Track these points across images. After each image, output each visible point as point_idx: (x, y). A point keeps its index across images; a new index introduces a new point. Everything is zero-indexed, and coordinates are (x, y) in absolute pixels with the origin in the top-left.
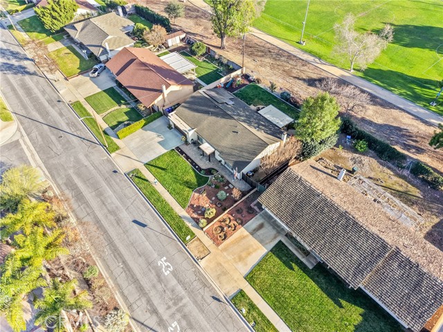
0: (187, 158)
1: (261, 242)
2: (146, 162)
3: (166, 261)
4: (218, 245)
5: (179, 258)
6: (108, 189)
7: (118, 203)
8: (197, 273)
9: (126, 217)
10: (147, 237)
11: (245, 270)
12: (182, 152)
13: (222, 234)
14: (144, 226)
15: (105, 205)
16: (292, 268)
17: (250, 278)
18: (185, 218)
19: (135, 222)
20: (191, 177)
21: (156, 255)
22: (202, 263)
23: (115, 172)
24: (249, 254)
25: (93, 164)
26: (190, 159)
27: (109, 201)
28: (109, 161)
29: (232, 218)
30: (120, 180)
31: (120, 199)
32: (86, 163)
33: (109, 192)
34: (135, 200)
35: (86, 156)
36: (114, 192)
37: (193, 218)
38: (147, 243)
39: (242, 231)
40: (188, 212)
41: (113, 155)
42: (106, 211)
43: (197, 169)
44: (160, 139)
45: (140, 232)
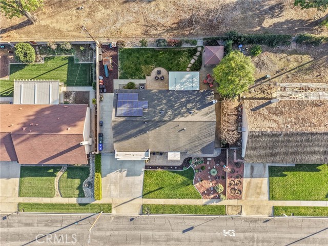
0: (162, 167)
1: (261, 176)
2: (141, 195)
3: (227, 231)
4: (241, 198)
5: (231, 223)
6: (146, 232)
7: (164, 233)
8: (246, 220)
9: (177, 234)
10: (202, 231)
11: (266, 197)
12: (154, 167)
13: (237, 191)
14: (192, 228)
15: (159, 241)
16: (286, 175)
17: (272, 197)
18: (208, 202)
19: (184, 231)
20: (180, 179)
21: (219, 234)
22: (244, 214)
23: (132, 220)
24: (261, 188)
25: (112, 230)
26: (165, 166)
27: (157, 237)
28: (118, 218)
29: (233, 179)
30: (144, 221)
31: (160, 229)
32: (108, 234)
33: (150, 233)
34: (169, 222)
35: (99, 230)
36: (152, 230)
37: (213, 198)
38: (207, 234)
39: (245, 181)
40: (206, 198)
41: (114, 211)
42: (164, 243)
43: (178, 169)
44: (126, 172)
45: (197, 233)
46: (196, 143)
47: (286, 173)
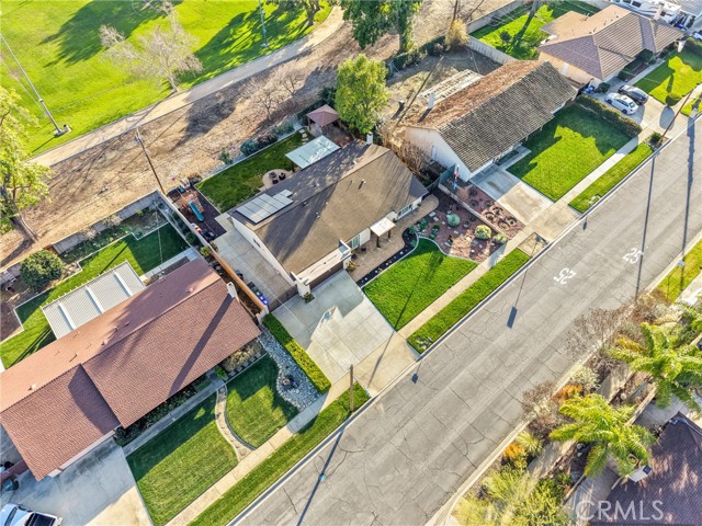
0: (383, 266)
1: (512, 185)
2: (391, 330)
3: (559, 277)
4: (523, 226)
5: (549, 265)
6: (457, 378)
7: (483, 356)
8: (562, 244)
9: (505, 338)
10: (529, 304)
11: (546, 203)
12: (372, 275)
13: (508, 222)
14: (514, 312)
15: (490, 373)
16: (536, 164)
17: (554, 198)
18: (492, 262)
19: (510, 323)
20: (421, 262)
21: (554, 289)
22: (549, 239)
23: (415, 378)
24: (528, 197)
25: (399, 427)
26: (385, 262)
27: (481, 371)
28: (390, 396)
29: (486, 211)
30: (435, 364)
31: (475, 354)
32: (398, 441)
33: (464, 374)
34: (473, 332)
35: (376, 449)
36: (461, 367)
37: (491, 253)
38: (541, 301)
39: (501, 202)
40: (482, 259)
41: (372, 393)
42: (501, 370)
43: (405, 253)
45: (526, 313)
46: (395, 191)
47: (532, 162)
